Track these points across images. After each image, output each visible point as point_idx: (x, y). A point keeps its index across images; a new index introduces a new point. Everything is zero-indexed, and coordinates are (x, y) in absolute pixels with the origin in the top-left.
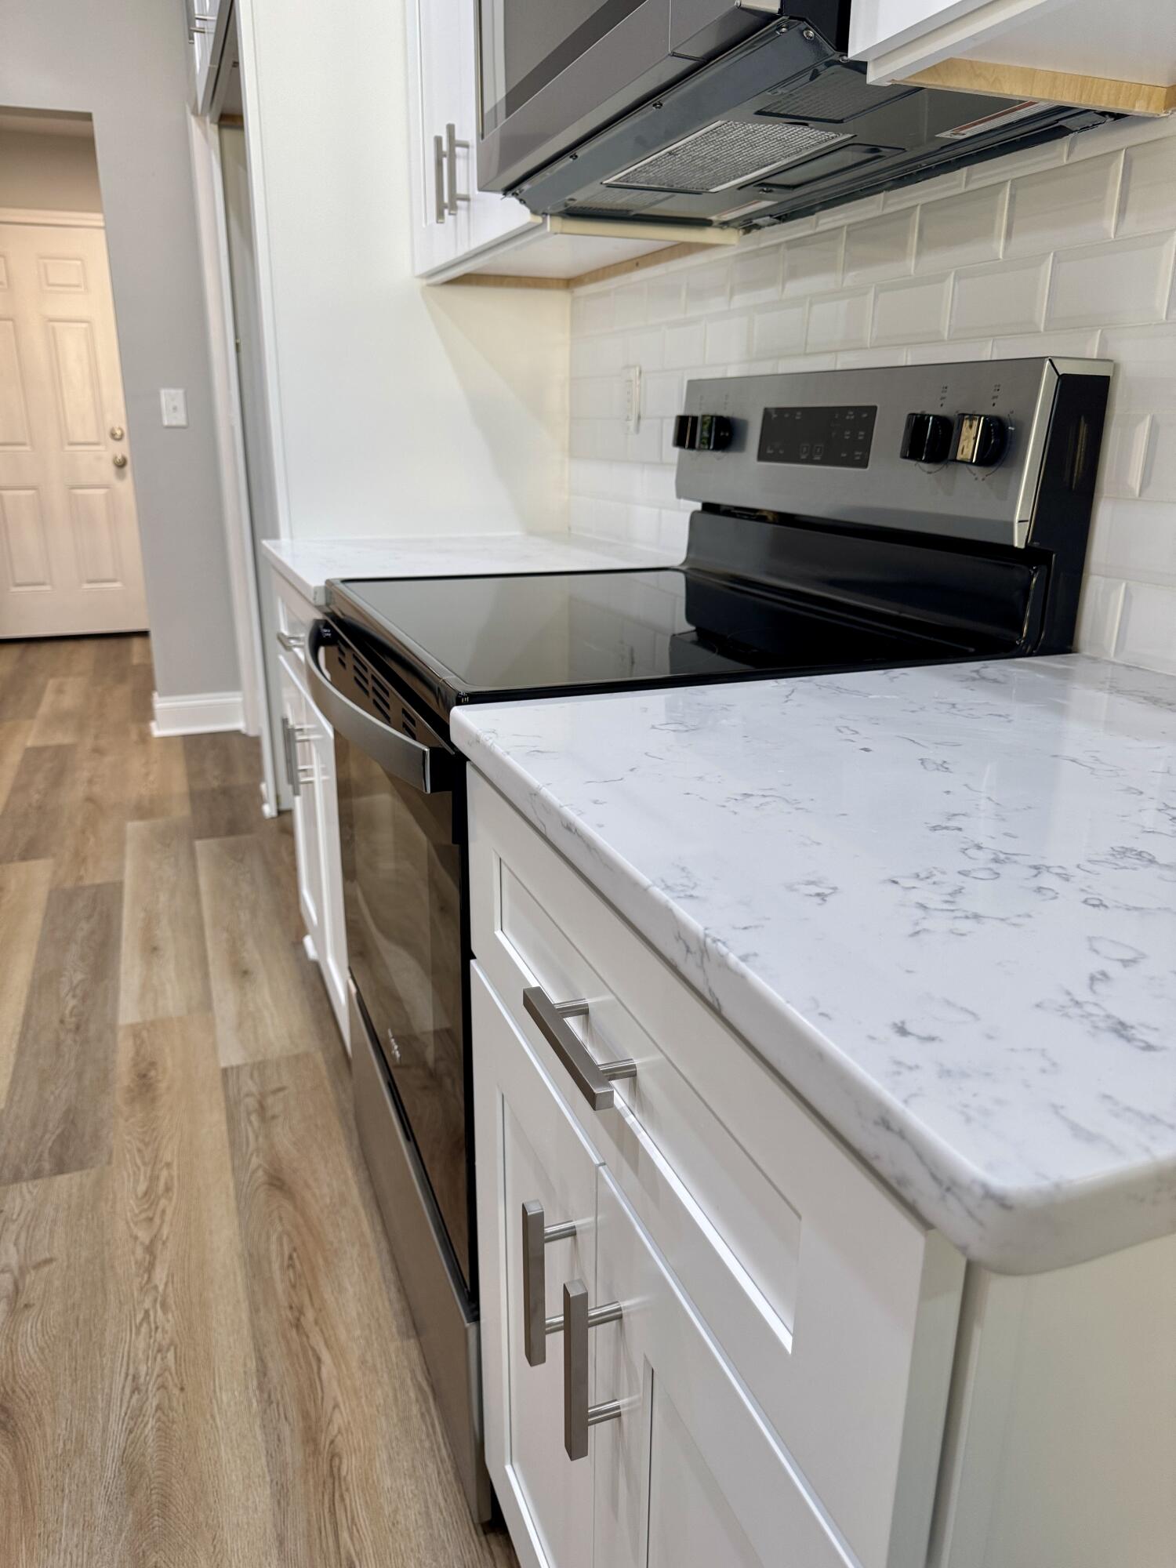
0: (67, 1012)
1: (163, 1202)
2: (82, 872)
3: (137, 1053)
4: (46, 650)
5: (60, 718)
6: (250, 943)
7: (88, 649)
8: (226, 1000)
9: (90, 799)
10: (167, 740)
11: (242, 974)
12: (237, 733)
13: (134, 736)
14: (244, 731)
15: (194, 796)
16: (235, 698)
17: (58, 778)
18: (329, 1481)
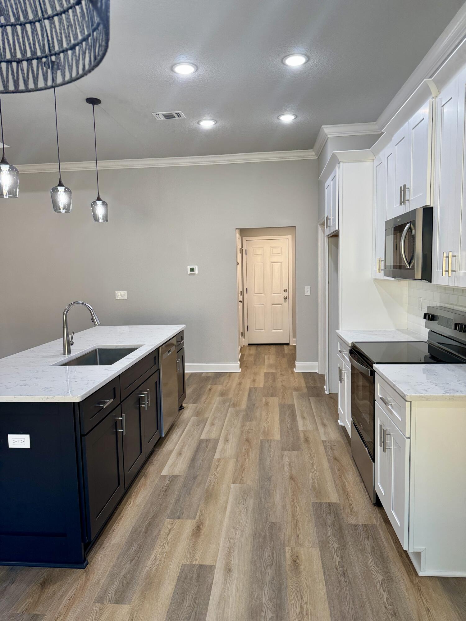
0: (288, 426)
1: (314, 458)
2: (285, 401)
3: (304, 435)
4: (262, 346)
5: (270, 366)
6: (325, 420)
7: (273, 348)
8: (321, 429)
9: (283, 386)
10: (298, 373)
11: (324, 425)
12: (317, 373)
13: (290, 372)
14: (318, 373)
15: (308, 387)
16: (316, 364)
17: (274, 380)
18: (347, 496)
